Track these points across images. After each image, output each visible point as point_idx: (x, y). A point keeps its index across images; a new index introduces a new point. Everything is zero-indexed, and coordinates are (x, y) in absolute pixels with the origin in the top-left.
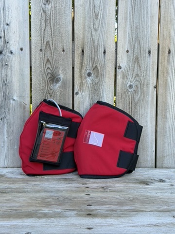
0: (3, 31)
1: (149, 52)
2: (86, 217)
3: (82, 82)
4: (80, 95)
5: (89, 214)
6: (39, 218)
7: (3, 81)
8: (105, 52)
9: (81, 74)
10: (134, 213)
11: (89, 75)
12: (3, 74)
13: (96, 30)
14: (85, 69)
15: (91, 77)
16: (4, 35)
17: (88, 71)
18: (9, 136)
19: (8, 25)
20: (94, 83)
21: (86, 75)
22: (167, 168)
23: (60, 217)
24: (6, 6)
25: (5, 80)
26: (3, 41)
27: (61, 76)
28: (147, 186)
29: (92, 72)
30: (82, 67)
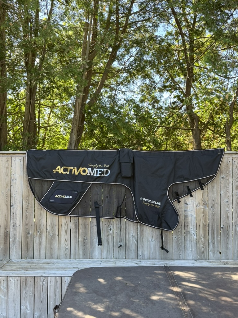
1: (56, 225)
3: (37, 234)
4: (36, 238)
8: (43, 226)
9: (36, 232)
11: (39, 232)
13: (41, 220)
18: (15, 250)
19: (16, 219)
20: (40, 234)
27: (31, 233)
30: (36, 230)
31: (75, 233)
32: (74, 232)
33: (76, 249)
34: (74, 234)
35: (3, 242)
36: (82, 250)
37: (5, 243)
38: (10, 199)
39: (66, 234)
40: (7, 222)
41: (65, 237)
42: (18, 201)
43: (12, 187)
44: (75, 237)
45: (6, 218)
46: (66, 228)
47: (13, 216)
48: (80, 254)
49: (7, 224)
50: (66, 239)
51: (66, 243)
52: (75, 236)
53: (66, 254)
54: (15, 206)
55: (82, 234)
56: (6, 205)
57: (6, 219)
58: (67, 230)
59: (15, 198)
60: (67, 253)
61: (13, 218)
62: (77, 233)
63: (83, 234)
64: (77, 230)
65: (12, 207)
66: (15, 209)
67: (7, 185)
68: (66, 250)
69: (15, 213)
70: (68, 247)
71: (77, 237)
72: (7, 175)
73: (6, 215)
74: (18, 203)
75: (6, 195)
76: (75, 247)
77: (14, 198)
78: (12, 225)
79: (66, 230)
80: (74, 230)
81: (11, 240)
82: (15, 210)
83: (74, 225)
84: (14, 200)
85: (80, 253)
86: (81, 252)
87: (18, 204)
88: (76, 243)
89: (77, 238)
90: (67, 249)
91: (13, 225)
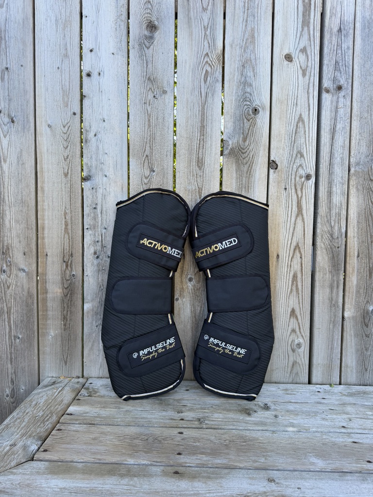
0: (100, 235)
2: (172, 477)
3: (183, 288)
4: (180, 301)
5: (176, 473)
6: (122, 476)
7: (99, 286)
9: (182, 279)
10: (226, 471)
11: (190, 280)
12: (99, 279)
14: (186, 273)
15: (192, 283)
16: (102, 239)
17: (189, 276)
19: (105, 229)
20: (196, 289)
21: (187, 281)
22: (276, 383)
23: (144, 476)
24: (104, 209)
25: (101, 286)
26: (100, 245)
28: (248, 418)
29: (193, 277)
30: (182, 271)
31: (331, 287)
32: (327, 283)
33: (332, 348)
34: (328, 290)
35: (58, 314)
36: (357, 351)
37: (65, 318)
38: (78, 153)
39: (294, 292)
40: (71, 240)
41: (291, 302)
42: (109, 161)
43: (86, 102)
44: (332, 304)
45: (66, 225)
46: (296, 266)
47: (95, 218)
48: (347, 366)
49: (71, 246)
50: (293, 311)
51: (293, 324)
52: (331, 300)
53: (295, 363)
54: (98, 179)
55: (358, 292)
56: (66, 175)
57: (66, 229)
58: (299, 276)
59: (98, 147)
60: (298, 360)
61: (94, 227)
62: (338, 287)
63: (362, 291)
64: (338, 274)
65: (87, 185)
66: (100, 191)
67: (66, 93)
68: (293, 351)
69: (99, 207)
70: (301, 340)
71: (337, 302)
72: (66, 56)
73: (65, 214)
74: (111, 169)
75: (65, 137)
76: (331, 340)
77: (94, 149)
78: (92, 250)
79: (295, 277)
80: (328, 276)
81: (86, 306)
82: (100, 196)
83: (326, 258)
84: (97, 154)
85: (349, 364)
86: (351, 359)
87: (110, 172)
88: (334, 326)
89: (337, 308)
90: (299, 345)
91: (95, 253)
